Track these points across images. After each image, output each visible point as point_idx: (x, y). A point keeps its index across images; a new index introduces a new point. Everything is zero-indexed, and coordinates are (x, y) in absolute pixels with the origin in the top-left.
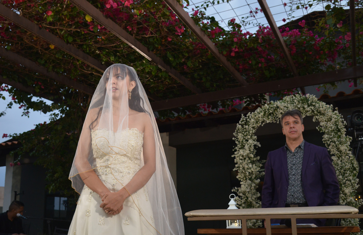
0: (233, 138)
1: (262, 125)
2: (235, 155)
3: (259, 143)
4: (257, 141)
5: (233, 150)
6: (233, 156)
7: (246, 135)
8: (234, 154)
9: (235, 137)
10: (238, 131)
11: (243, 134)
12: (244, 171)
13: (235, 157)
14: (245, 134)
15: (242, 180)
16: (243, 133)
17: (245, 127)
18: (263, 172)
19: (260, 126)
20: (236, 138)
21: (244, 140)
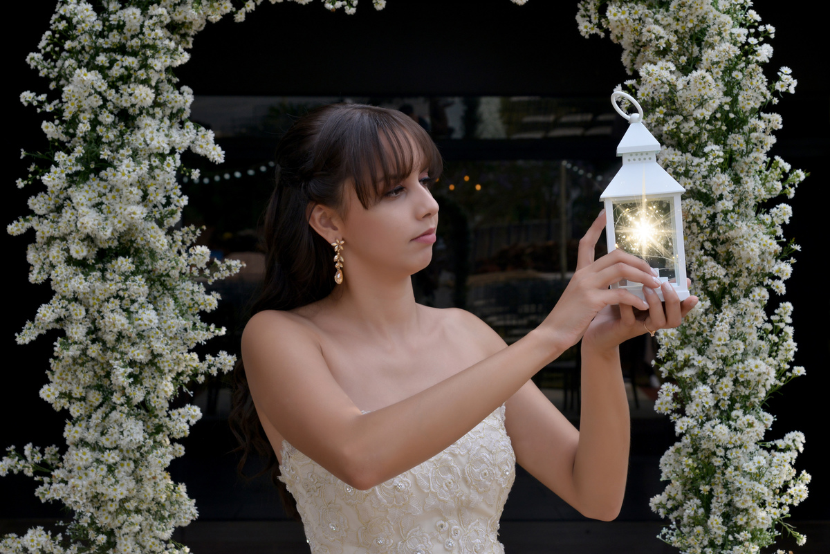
0: (27, 96)
1: (240, 17)
2: (34, 222)
3: (211, 135)
4: (200, 119)
5: (20, 184)
6: (15, 229)
7: (125, 79)
8: (28, 212)
9: (39, 84)
10: (68, 45)
11: (102, 70)
12: (94, 350)
13: (30, 235)
14: (116, 71)
15: (75, 411)
16: (102, 59)
17: (113, 19)
18: (223, 355)
19: (228, 17)
20: (43, 97)
21: (107, 118)
